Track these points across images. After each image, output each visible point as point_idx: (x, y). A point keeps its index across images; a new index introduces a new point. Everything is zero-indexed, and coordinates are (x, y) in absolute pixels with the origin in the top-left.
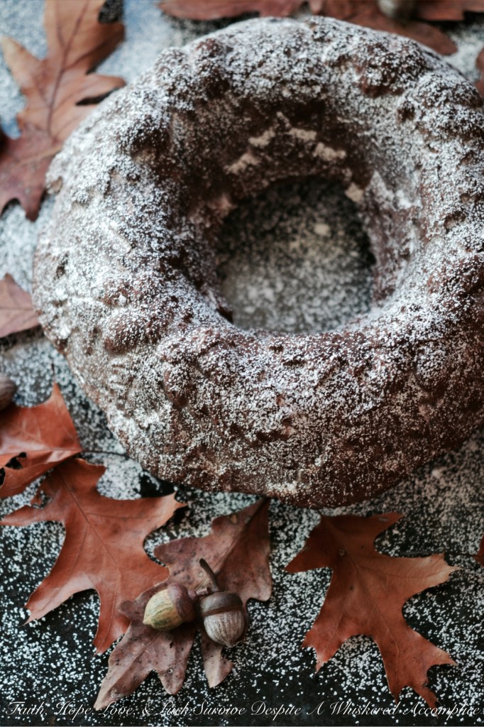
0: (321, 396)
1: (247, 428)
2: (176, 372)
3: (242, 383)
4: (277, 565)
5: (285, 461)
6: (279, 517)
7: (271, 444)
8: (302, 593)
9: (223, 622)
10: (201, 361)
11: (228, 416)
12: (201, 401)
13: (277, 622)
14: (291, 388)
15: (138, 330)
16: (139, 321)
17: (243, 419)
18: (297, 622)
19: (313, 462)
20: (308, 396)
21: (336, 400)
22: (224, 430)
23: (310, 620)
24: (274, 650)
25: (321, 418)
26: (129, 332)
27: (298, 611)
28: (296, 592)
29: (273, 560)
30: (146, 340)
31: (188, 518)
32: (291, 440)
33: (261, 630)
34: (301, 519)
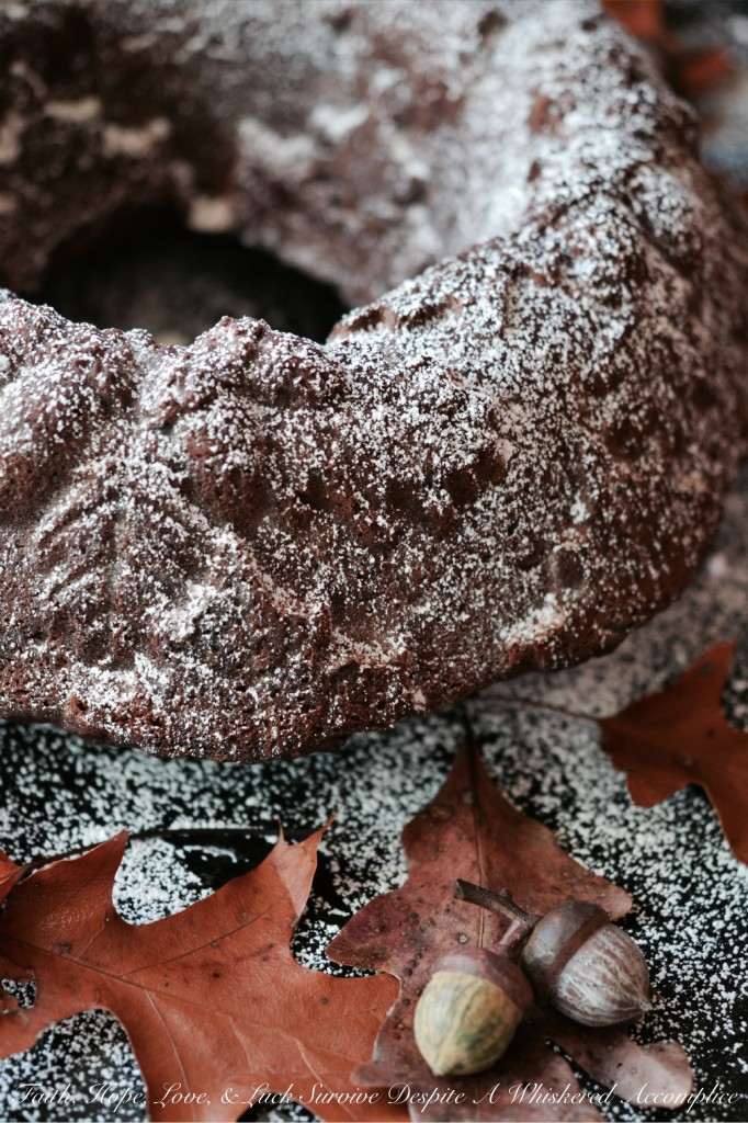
0: (522, 345)
1: (422, 477)
2: (220, 418)
3: (364, 381)
4: (585, 852)
5: (515, 545)
6: (513, 778)
7: (478, 505)
8: (675, 868)
9: (608, 952)
10: (256, 372)
11: (372, 468)
12: (301, 466)
13: (680, 940)
14: (457, 356)
15: (77, 392)
16: (68, 374)
17: (406, 459)
18: (714, 918)
19: (569, 521)
20: (498, 356)
21: (553, 341)
22: (374, 517)
23: (736, 901)
24: (721, 987)
25: (546, 393)
26: (60, 406)
27: (700, 900)
28: (664, 874)
29: (570, 848)
30: (107, 411)
31: (342, 873)
32: (512, 476)
33: (664, 971)
34: (556, 758)
